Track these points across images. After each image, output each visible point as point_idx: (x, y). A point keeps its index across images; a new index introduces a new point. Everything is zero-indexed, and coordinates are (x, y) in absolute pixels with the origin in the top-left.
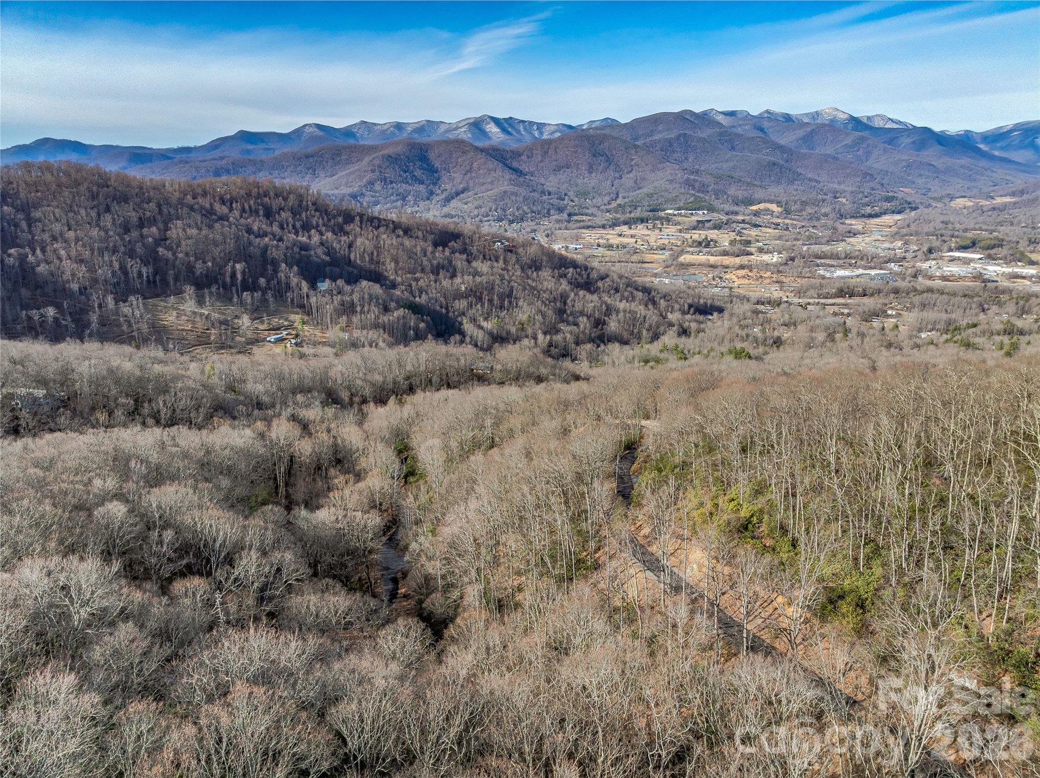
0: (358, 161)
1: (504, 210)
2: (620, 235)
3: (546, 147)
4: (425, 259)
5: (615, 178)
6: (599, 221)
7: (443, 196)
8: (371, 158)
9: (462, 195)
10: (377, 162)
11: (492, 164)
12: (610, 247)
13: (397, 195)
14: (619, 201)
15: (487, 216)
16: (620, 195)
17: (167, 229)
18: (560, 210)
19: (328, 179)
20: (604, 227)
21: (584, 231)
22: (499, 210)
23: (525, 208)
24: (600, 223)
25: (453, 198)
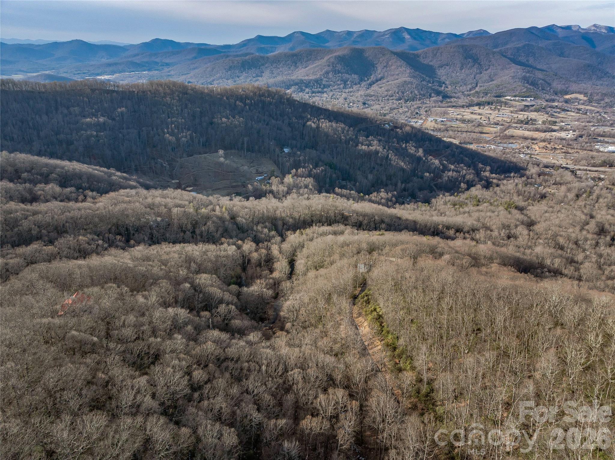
0: (321, 59)
1: (403, 93)
2: (472, 113)
3: (435, 52)
5: (477, 73)
6: (461, 102)
7: (369, 82)
8: (328, 57)
9: (379, 82)
10: (332, 60)
11: (400, 62)
12: (463, 121)
13: (341, 81)
14: (477, 89)
15: (392, 96)
16: (478, 85)
18: (438, 93)
19: (303, 70)
20: (463, 107)
21: (450, 109)
22: (400, 93)
23: (416, 92)
24: (462, 104)
25: (374, 83)
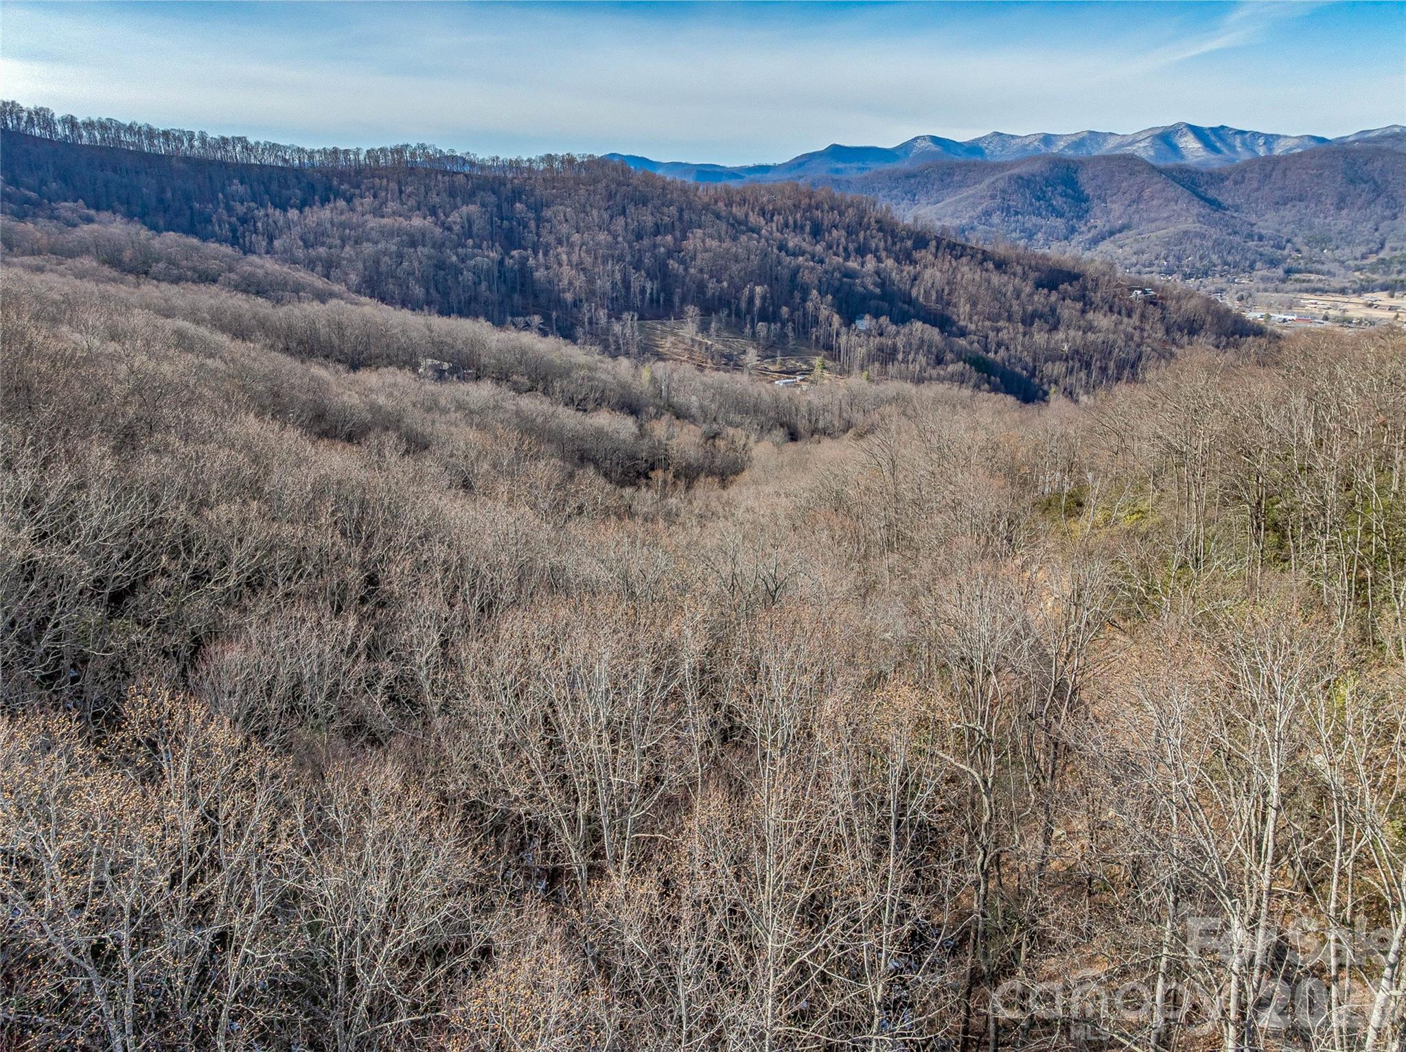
0: (975, 183)
1: (1179, 259)
2: (1370, 306)
3: (1269, 168)
4: (1015, 302)
5: (1384, 218)
6: (1336, 283)
7: (1090, 235)
8: (993, 179)
9: (1118, 235)
10: (1001, 185)
11: (1175, 190)
12: (1346, 322)
13: (1021, 231)
14: (1382, 255)
15: (1151, 265)
16: (1387, 246)
17: (685, 238)
18: (1273, 263)
19: (929, 207)
20: (1343, 291)
21: (1305, 295)
22: (1171, 259)
23: (1214, 257)
24: (1338, 286)
25: (1103, 238)
